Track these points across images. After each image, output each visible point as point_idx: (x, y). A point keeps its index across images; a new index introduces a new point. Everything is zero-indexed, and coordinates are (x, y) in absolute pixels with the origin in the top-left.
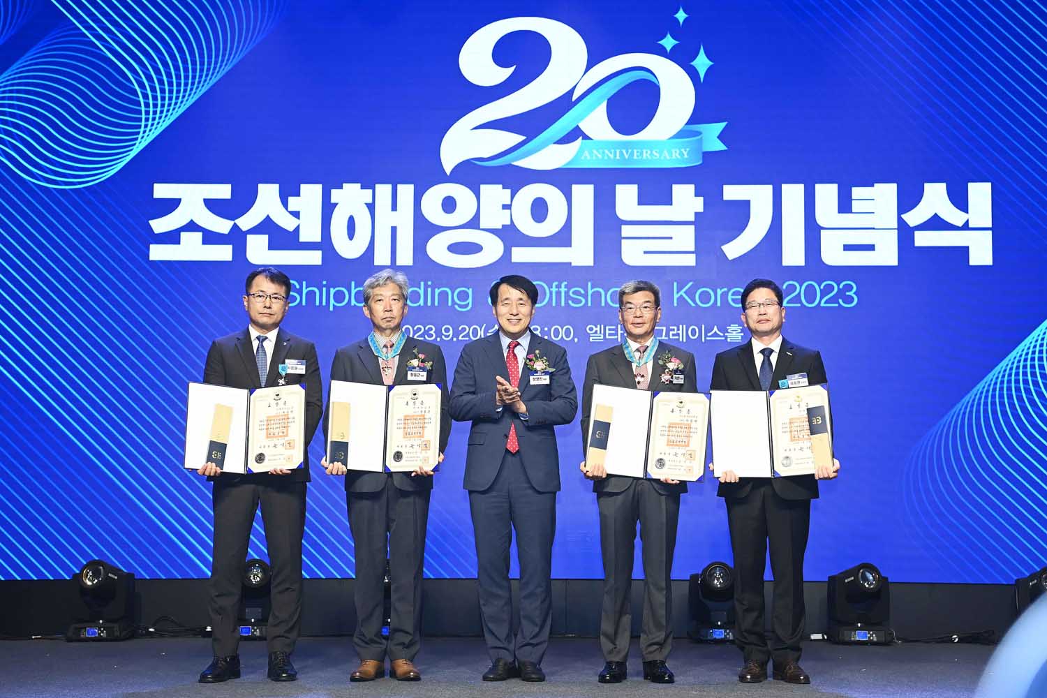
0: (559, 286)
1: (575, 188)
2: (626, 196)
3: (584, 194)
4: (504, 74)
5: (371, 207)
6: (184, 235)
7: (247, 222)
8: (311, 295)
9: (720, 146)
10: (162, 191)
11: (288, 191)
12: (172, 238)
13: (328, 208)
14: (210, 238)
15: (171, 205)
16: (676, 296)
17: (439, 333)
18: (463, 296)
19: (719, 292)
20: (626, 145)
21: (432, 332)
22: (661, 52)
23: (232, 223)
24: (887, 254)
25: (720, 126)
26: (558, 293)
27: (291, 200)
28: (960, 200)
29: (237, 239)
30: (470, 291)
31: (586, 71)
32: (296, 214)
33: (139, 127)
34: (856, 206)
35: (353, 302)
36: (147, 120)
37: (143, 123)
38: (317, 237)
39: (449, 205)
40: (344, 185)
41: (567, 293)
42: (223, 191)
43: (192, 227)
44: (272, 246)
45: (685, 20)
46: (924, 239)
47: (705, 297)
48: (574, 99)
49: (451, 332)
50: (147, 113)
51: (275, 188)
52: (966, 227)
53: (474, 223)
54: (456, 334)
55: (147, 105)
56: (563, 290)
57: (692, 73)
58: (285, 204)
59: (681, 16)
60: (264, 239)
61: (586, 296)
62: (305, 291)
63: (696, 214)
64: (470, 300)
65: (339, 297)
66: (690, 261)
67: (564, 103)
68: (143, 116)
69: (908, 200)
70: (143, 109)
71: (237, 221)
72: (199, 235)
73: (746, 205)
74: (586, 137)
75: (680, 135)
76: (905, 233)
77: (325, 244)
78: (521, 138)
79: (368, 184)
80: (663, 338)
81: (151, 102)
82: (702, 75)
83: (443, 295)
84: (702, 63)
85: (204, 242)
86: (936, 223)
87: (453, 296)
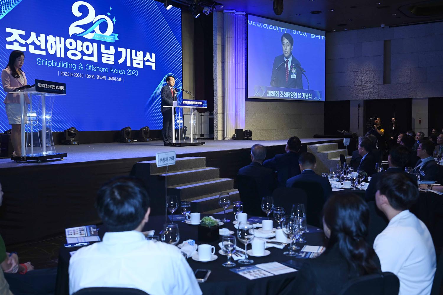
0: (91, 66)
1: (94, 44)
2: (103, 46)
3: (95, 45)
4: (81, 14)
5: (55, 42)
6: (14, 43)
7: (29, 41)
8: (44, 62)
9: (117, 39)
10: (8, 30)
11: (38, 35)
12: (11, 43)
13: (47, 41)
14: (20, 45)
15: (11, 34)
16: (111, 71)
17: (70, 75)
18: (74, 66)
19: (118, 70)
20: (102, 36)
21: (69, 74)
22: (107, 16)
23: (25, 41)
24: (141, 66)
25: (117, 35)
26: (91, 67)
27: (38, 37)
28: (151, 57)
29: (27, 45)
30: (76, 65)
31: (95, 17)
32: (40, 41)
33: (1, 13)
34: (138, 55)
35: (53, 65)
36: (3, 11)
37: (2, 12)
38: (44, 48)
39: (71, 44)
40: (50, 35)
41: (93, 68)
42: (23, 33)
43: (16, 41)
44: (35, 49)
45: (112, 10)
46: (147, 63)
47: (116, 71)
48: (93, 23)
49: (72, 75)
50: (3, 10)
51: (35, 34)
52: (152, 62)
53: (76, 49)
54: (73, 75)
55: (3, 8)
56: (92, 67)
57: (113, 22)
58: (37, 38)
59: (111, 9)
60: (33, 47)
61: (96, 69)
62: (42, 61)
63: (114, 53)
64: (76, 67)
65: (50, 64)
66: (113, 63)
67: (91, 24)
68: (2, 10)
69: (145, 56)
70: (2, 8)
71: (27, 41)
72: (18, 43)
73: (121, 52)
74: (96, 33)
75: (111, 35)
76: (144, 62)
77: (46, 50)
78: (84, 30)
79: (55, 36)
80: (109, 79)
81: (4, 7)
82: (114, 22)
83: (70, 65)
84: (114, 20)
85: (19, 46)
86: (148, 61)
87: (72, 66)
